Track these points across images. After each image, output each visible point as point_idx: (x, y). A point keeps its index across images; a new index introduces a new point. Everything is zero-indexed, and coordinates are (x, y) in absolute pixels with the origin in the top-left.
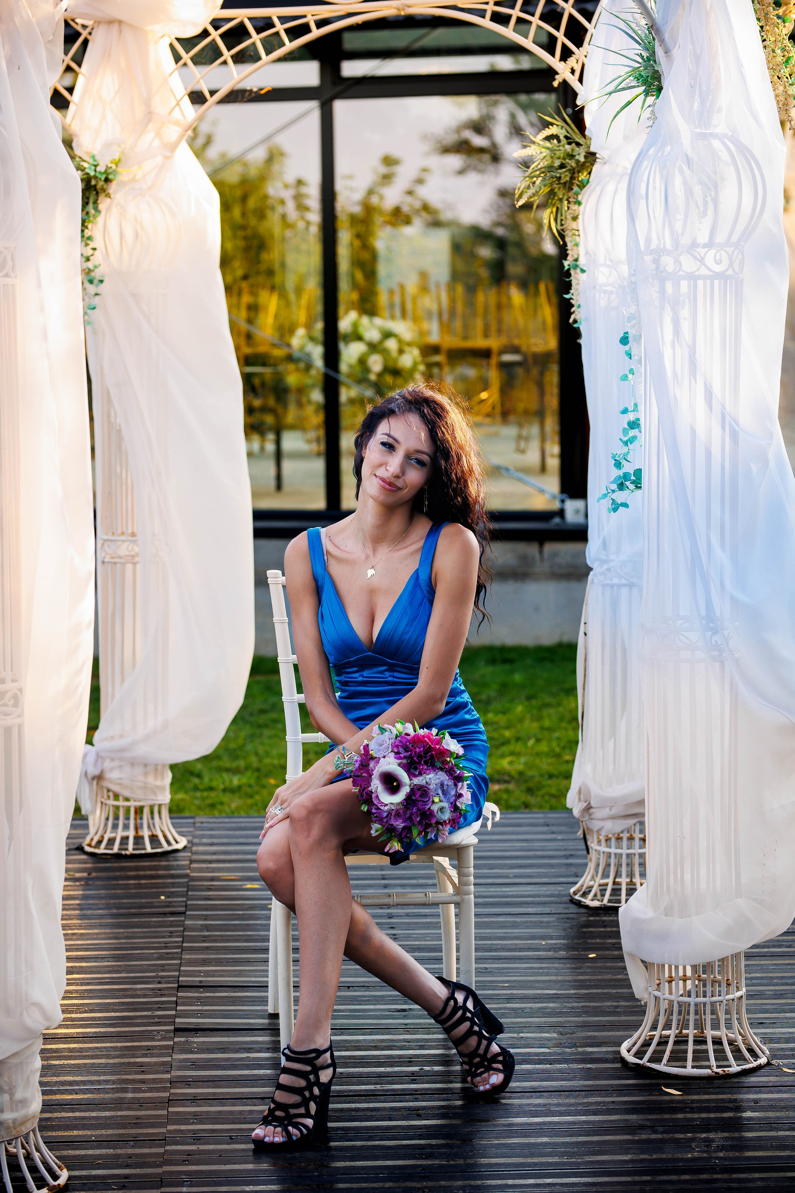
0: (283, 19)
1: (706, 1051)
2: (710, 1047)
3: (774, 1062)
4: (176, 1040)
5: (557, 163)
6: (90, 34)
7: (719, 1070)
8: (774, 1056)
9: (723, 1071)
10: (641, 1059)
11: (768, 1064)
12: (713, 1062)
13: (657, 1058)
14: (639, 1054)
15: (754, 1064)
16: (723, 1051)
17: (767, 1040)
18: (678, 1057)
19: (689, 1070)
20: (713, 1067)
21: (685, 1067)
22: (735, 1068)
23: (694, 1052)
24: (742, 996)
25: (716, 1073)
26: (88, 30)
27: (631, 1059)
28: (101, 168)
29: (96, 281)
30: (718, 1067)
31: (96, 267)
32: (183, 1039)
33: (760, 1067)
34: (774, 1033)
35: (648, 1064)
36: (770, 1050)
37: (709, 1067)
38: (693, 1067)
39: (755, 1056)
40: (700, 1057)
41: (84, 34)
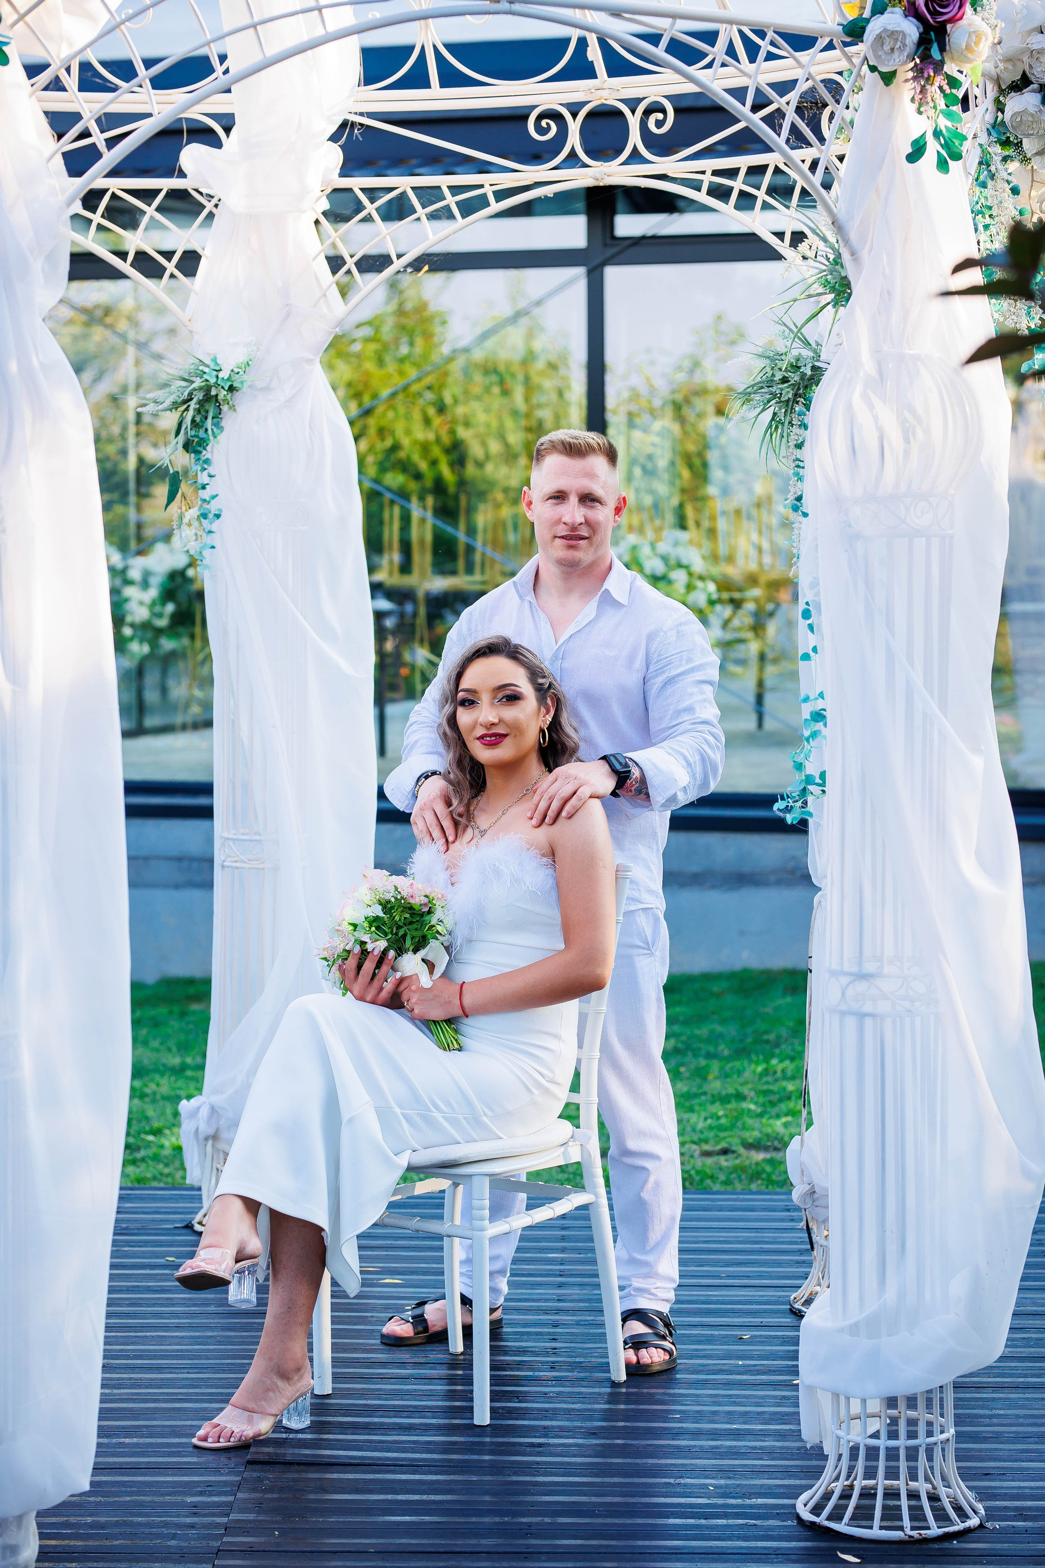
0: (455, 190)
1: (899, 1508)
2: (904, 1503)
3: (988, 1525)
4: (246, 1475)
5: (778, 376)
6: (216, 206)
7: (914, 1533)
8: (989, 1517)
9: (920, 1534)
10: (818, 1515)
11: (981, 1526)
12: (906, 1522)
13: (837, 1515)
14: (817, 1510)
15: (959, 1526)
16: (921, 1508)
17: (983, 1495)
18: (863, 1515)
19: (876, 1532)
20: (907, 1530)
21: (871, 1528)
22: (935, 1531)
23: (885, 1507)
24: (948, 1440)
25: (910, 1537)
26: (214, 201)
27: (807, 1516)
28: (224, 374)
29: (211, 516)
30: (912, 1528)
31: (214, 497)
32: (255, 1475)
33: (968, 1531)
34: (1001, 1488)
35: (827, 1523)
36: (986, 1509)
37: (901, 1528)
38: (881, 1528)
39: (963, 1515)
40: (892, 1515)
41: (209, 206)
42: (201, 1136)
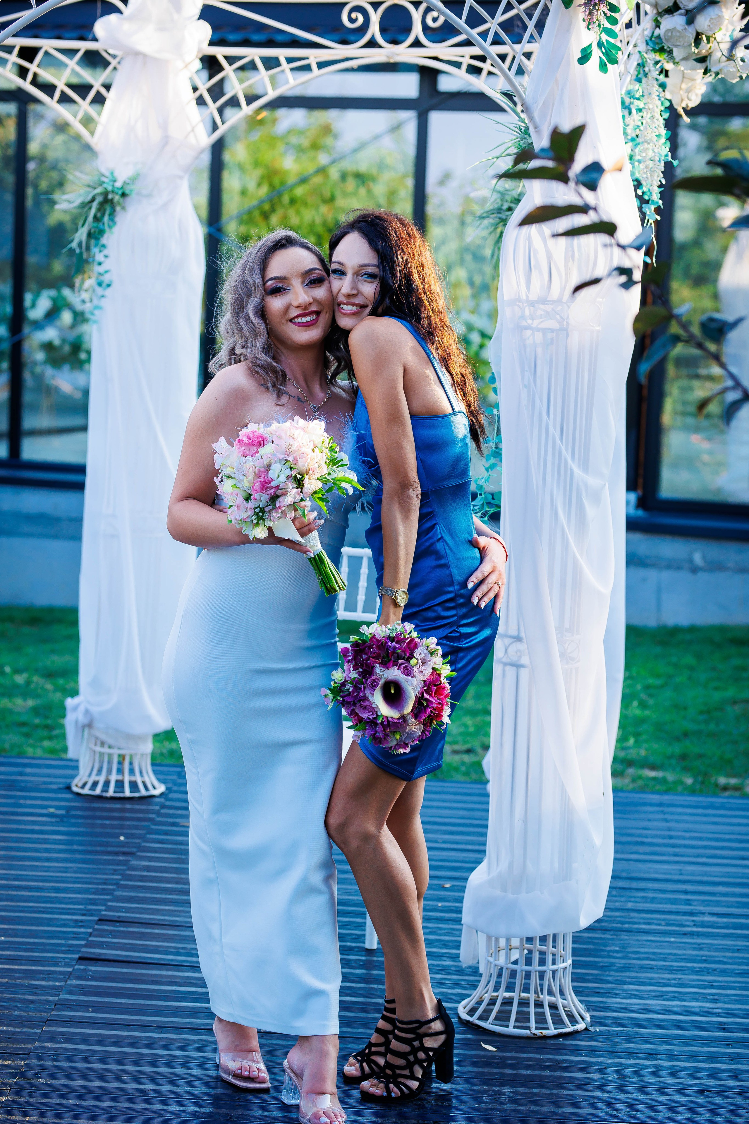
0: (290, 60)
1: (528, 1013)
2: (532, 1010)
3: (592, 1029)
4: (76, 967)
5: (505, 207)
6: (119, 63)
7: (538, 1032)
8: (593, 1023)
9: (541, 1033)
10: (472, 1016)
11: (586, 1029)
12: (533, 1024)
13: (484, 1017)
14: (472, 1012)
15: (570, 1029)
16: (543, 1014)
17: (589, 1007)
18: (503, 1017)
19: (511, 1030)
20: (533, 1029)
21: (507, 1026)
22: (552, 1031)
23: (518, 1012)
24: (566, 968)
25: (534, 1034)
26: (118, 60)
27: (465, 1016)
28: (118, 184)
29: (104, 285)
30: (537, 1028)
31: (107, 272)
32: (82, 967)
33: (577, 1032)
34: (605, 1002)
35: (477, 1022)
36: (592, 1017)
37: (529, 1028)
38: (515, 1027)
39: (573, 1020)
40: (523, 1018)
41: (114, 63)
42: (80, 725)
